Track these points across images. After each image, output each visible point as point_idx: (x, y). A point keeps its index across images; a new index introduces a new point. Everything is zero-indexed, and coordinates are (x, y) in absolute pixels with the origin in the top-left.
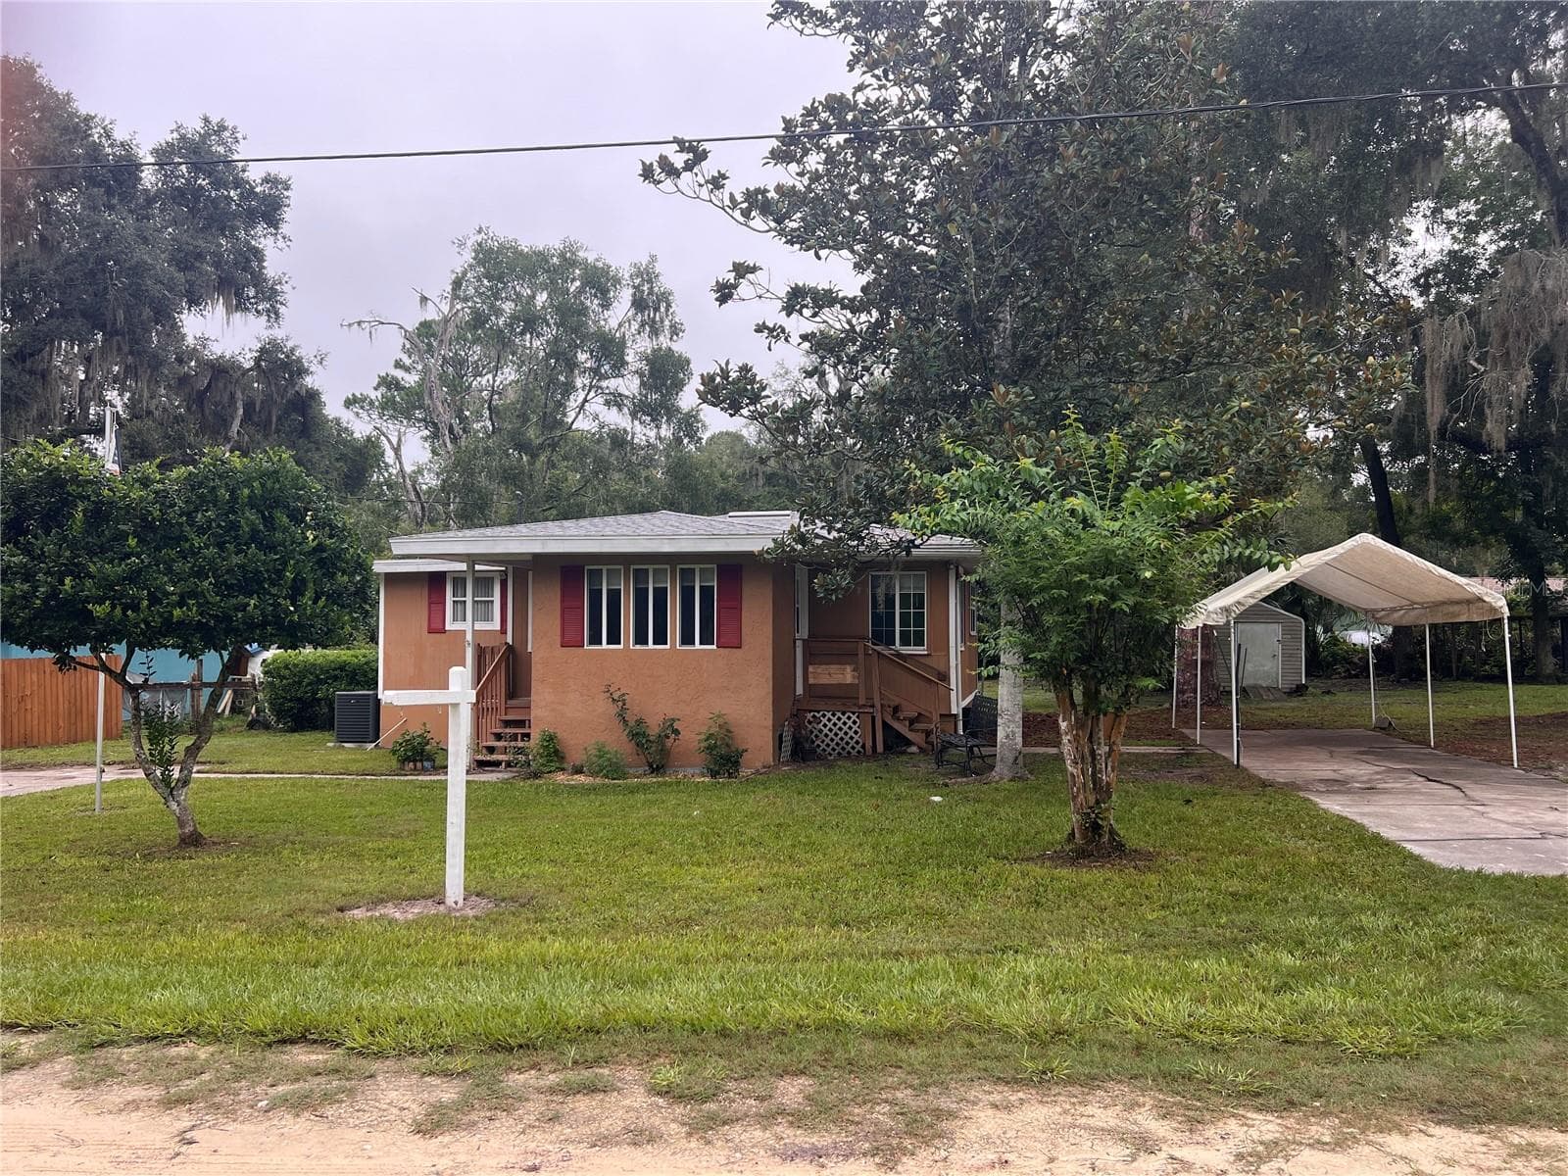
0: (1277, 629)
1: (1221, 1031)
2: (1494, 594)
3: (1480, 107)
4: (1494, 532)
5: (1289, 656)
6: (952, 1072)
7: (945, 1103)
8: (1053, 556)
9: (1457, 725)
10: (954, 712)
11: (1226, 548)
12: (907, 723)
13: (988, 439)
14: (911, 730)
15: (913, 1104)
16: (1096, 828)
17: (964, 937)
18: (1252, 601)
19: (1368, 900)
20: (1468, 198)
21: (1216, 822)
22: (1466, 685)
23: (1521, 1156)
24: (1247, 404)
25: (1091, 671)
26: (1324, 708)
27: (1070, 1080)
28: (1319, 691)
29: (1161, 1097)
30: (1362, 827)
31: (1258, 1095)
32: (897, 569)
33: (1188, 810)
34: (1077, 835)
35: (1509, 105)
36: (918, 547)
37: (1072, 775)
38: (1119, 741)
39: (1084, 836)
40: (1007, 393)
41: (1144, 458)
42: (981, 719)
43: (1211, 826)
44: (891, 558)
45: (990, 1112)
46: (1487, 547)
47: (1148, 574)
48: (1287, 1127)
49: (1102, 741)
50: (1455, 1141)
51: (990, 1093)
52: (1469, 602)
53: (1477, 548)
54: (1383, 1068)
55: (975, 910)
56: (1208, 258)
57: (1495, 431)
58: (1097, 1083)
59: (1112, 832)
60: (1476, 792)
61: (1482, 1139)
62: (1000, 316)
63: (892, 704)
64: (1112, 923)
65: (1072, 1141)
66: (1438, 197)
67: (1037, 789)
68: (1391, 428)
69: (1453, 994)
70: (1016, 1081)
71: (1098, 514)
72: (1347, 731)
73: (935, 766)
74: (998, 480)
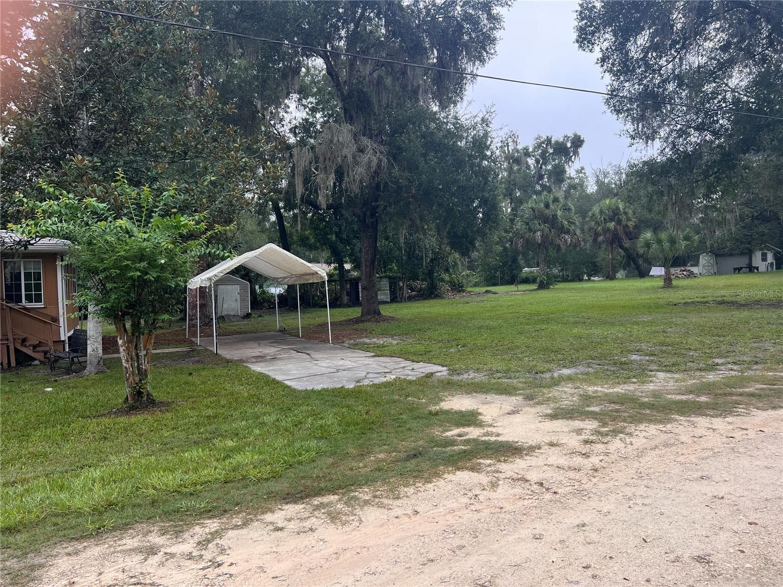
0: (238, 287)
1: (195, 484)
2: (322, 270)
3: (314, 56)
4: (325, 244)
5: (243, 300)
6: (44, 542)
7: (37, 561)
8: (112, 251)
9: (311, 327)
10: (63, 338)
11: (203, 249)
12: (32, 348)
13: (74, 185)
14: (34, 352)
15: (16, 566)
16: (140, 393)
17: (58, 465)
18: (222, 275)
19: (268, 409)
20: (312, 96)
21: (203, 383)
22: (315, 309)
23: (317, 509)
24: (214, 178)
25: (135, 312)
26: (258, 323)
27: (114, 529)
28: (257, 316)
29: (163, 524)
30: (268, 376)
31: (210, 511)
32: (19, 257)
33: (190, 378)
34: (129, 399)
35: (325, 57)
36: (32, 244)
37: (126, 368)
38: (151, 348)
39: (133, 399)
40: (83, 160)
41: (159, 202)
42: (78, 342)
43: (201, 385)
44: (14, 251)
45: (66, 558)
46: (323, 250)
47: (163, 261)
48: (222, 523)
49: (142, 348)
50: (293, 509)
51: (66, 548)
52: (313, 274)
53: (320, 250)
54: (265, 485)
55: (67, 449)
56: (195, 103)
57: (322, 201)
58: (129, 526)
59: (148, 395)
60: (315, 355)
61: (302, 506)
62: (80, 116)
63: (21, 337)
64: (145, 441)
65: (112, 560)
66: (299, 93)
67: (111, 377)
68: (282, 196)
69: (297, 445)
70: (82, 537)
71: (135, 229)
72: (266, 333)
73: (49, 371)
74: (77, 209)
